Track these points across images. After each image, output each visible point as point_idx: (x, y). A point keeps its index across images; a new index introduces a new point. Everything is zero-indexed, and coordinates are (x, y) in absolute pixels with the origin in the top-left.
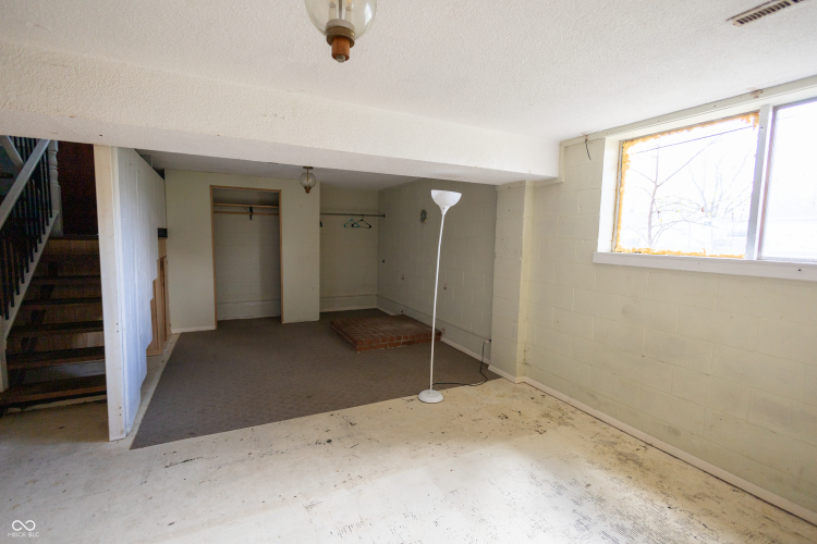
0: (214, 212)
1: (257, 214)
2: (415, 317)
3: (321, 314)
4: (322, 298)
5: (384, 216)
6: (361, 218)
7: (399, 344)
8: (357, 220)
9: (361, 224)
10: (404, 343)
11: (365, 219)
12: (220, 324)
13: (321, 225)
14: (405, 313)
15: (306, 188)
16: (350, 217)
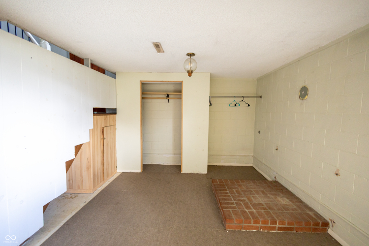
0: (143, 98)
1: (172, 98)
2: (290, 189)
3: (209, 167)
4: (210, 156)
5: (261, 97)
6: (242, 99)
7: (274, 228)
8: (239, 100)
9: (242, 104)
10: (280, 229)
11: (245, 99)
12: (145, 167)
13: (211, 105)
14: (278, 180)
15: (188, 72)
16: (233, 99)
